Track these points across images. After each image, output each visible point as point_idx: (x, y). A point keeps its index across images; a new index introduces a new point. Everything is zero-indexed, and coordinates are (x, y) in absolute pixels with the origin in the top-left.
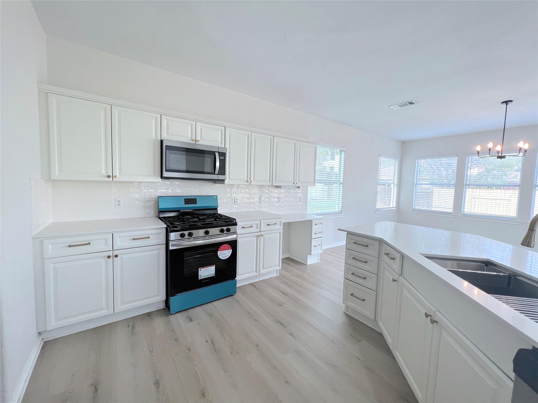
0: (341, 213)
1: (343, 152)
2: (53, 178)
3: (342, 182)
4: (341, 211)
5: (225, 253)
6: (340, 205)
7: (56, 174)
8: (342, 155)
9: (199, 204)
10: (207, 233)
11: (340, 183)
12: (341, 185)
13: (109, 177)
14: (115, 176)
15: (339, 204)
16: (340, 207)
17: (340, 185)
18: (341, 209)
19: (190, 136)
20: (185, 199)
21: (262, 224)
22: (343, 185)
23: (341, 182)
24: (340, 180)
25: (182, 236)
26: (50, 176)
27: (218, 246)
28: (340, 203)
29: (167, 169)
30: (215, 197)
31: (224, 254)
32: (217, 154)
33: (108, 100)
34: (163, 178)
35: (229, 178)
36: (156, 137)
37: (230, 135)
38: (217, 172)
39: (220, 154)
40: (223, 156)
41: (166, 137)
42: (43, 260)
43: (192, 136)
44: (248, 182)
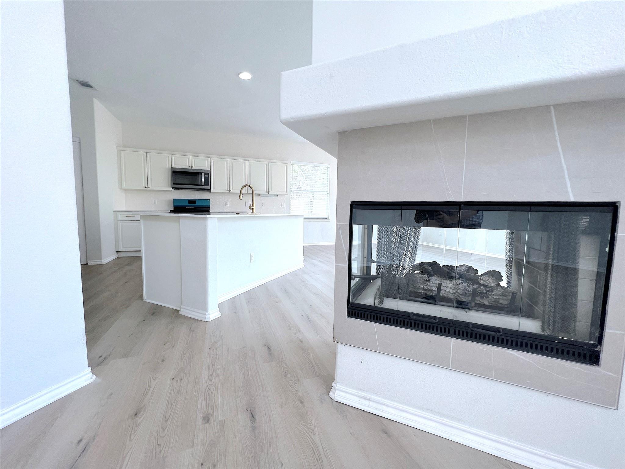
0: (328, 218)
2: (123, 188)
7: (124, 186)
9: (197, 204)
11: (327, 193)
13: (146, 187)
14: (149, 187)
20: (189, 201)
26: (122, 187)
29: (174, 183)
30: (208, 200)
32: (203, 174)
33: (145, 151)
34: (173, 188)
35: (214, 188)
36: (169, 167)
37: (213, 162)
38: (203, 184)
39: (205, 174)
40: (207, 175)
41: (174, 166)
42: (117, 220)
43: (189, 165)
44: (228, 190)
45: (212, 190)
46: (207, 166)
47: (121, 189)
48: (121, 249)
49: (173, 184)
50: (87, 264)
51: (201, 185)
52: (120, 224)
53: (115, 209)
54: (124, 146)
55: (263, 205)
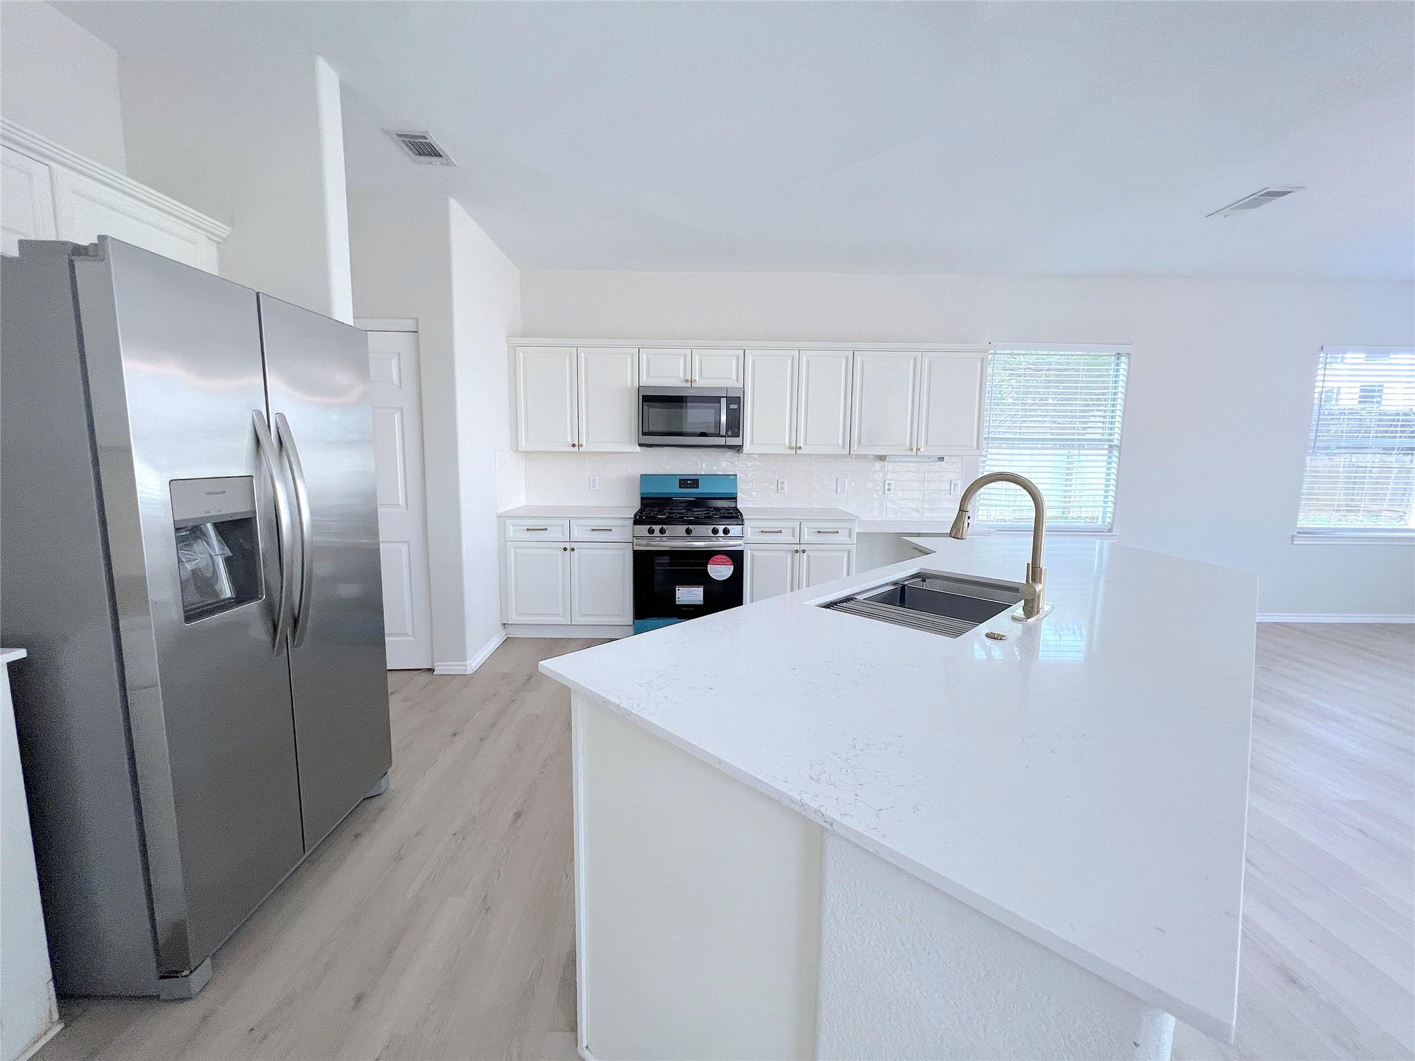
0: (1110, 530)
1: (1123, 359)
2: (520, 449)
3: (1118, 444)
4: (1112, 524)
5: (720, 569)
6: (1109, 509)
7: (523, 445)
8: (1123, 366)
9: (703, 489)
10: (688, 531)
11: (1110, 446)
12: (1115, 453)
13: (574, 445)
14: (582, 445)
15: (1106, 505)
16: (1109, 515)
17: (1110, 452)
18: (1110, 521)
19: (682, 375)
20: (681, 480)
21: (805, 531)
22: (1120, 452)
23: (1116, 442)
24: (1112, 437)
25: (651, 531)
26: (517, 449)
27: (707, 556)
28: (1110, 504)
29: (644, 432)
30: (732, 477)
31: (720, 571)
32: (724, 401)
33: (574, 342)
34: (640, 445)
35: (752, 442)
36: (632, 383)
37: (754, 362)
38: (723, 432)
39: (731, 400)
40: (735, 404)
41: (645, 381)
42: (506, 541)
43: (685, 376)
44: (791, 448)
45: (747, 448)
46: (734, 376)
47: (517, 451)
48: (514, 618)
49: (644, 434)
50: (431, 670)
51: (719, 435)
52: (512, 549)
53: (502, 510)
54: (524, 335)
55: (889, 490)
